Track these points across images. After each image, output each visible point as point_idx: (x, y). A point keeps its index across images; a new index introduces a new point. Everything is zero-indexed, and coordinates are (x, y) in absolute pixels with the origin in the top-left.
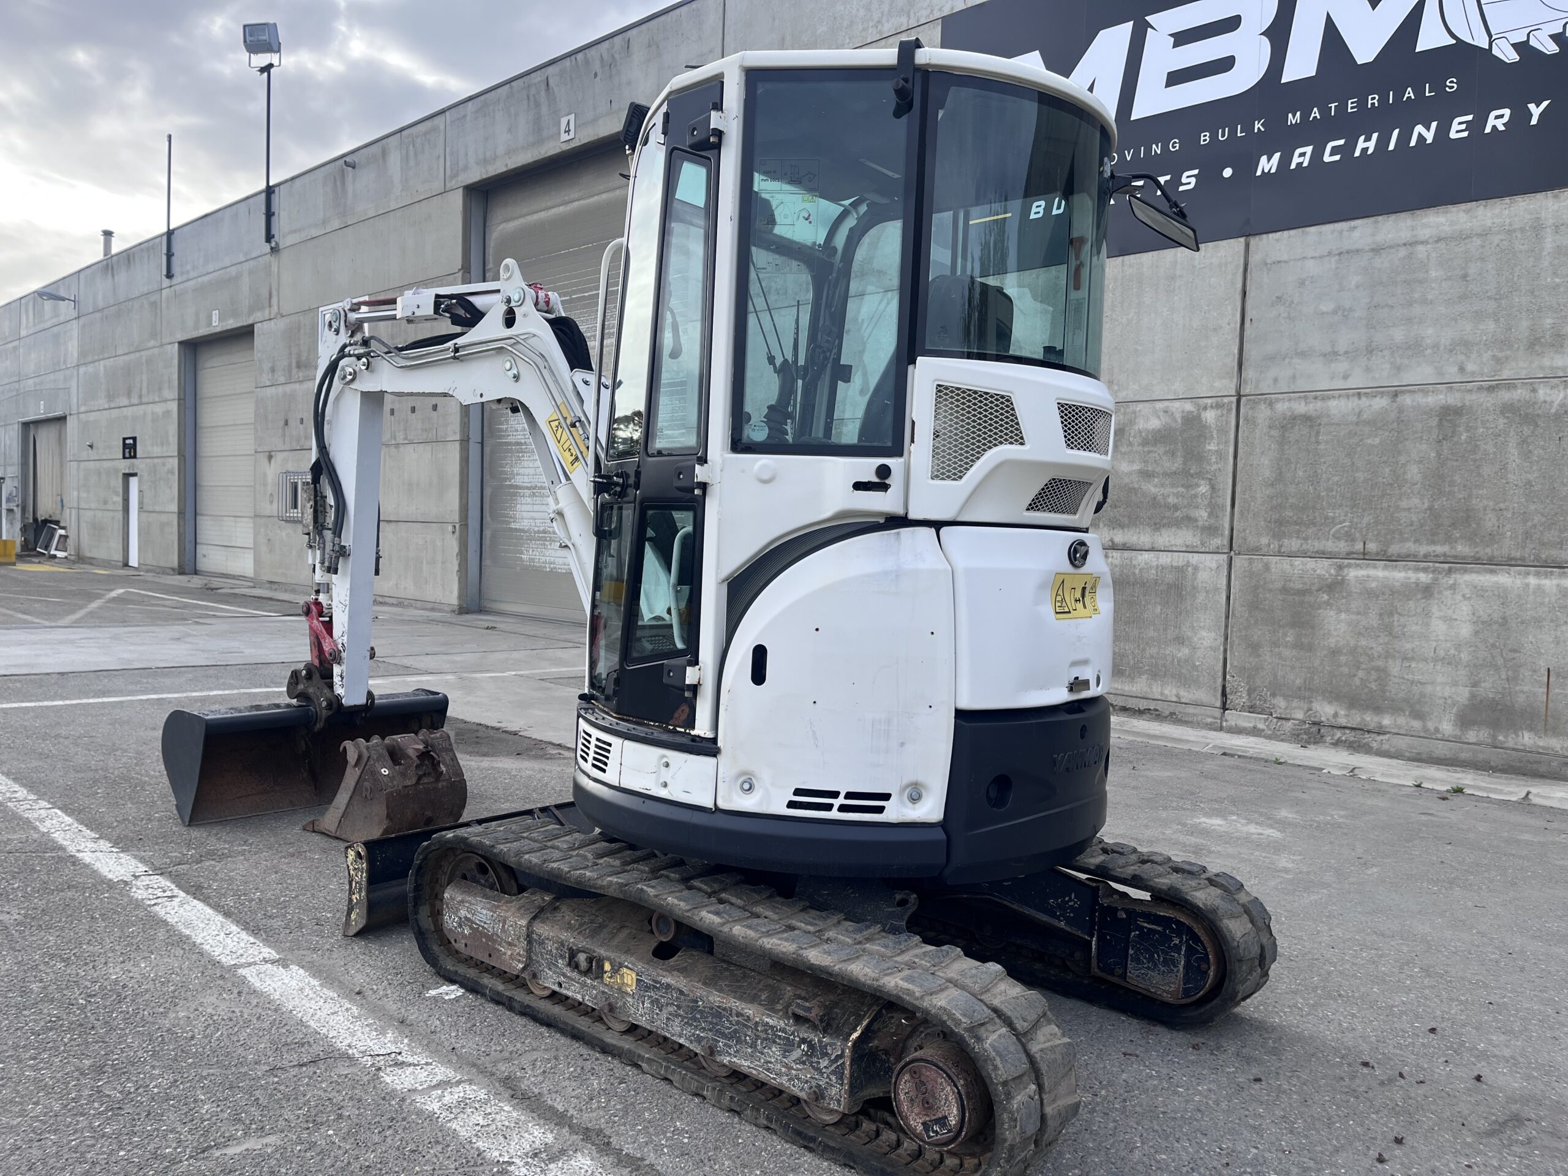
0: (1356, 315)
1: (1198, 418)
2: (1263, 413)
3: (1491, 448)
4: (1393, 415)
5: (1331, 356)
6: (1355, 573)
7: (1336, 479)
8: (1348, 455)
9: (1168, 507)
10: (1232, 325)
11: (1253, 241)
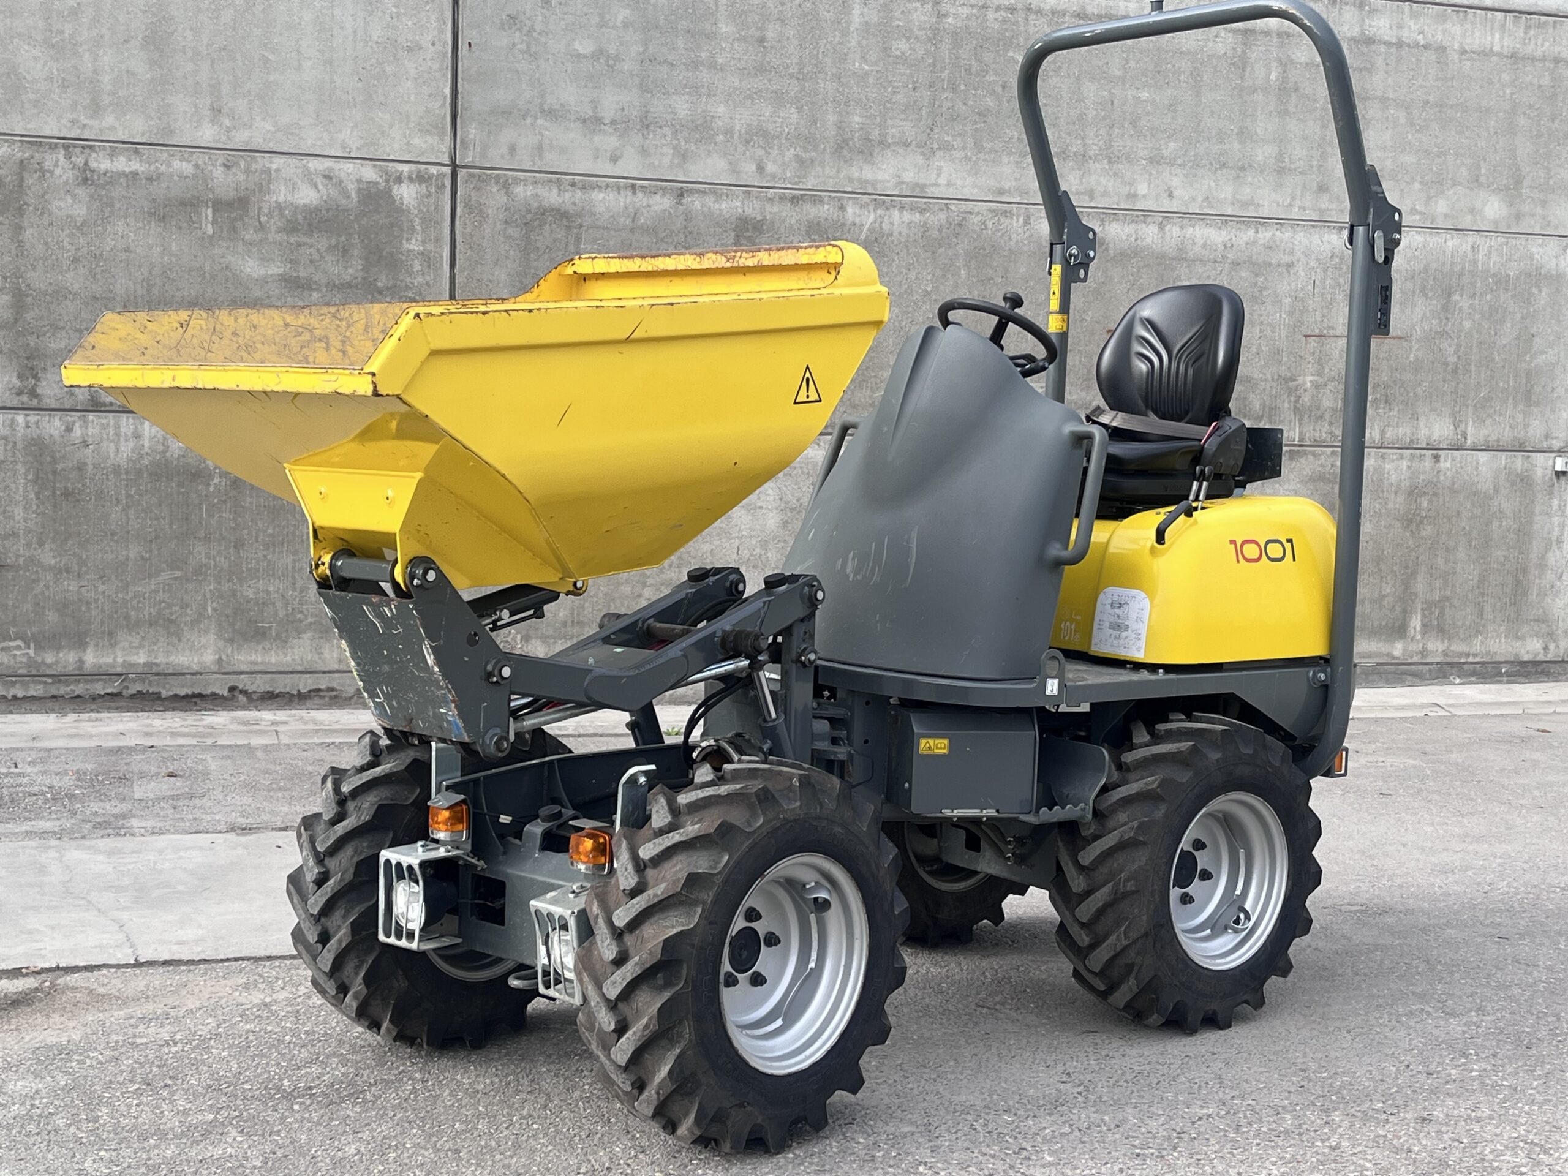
0: (626, 66)
1: (388, 193)
2: (494, 198)
5: (592, 123)
10: (439, 47)
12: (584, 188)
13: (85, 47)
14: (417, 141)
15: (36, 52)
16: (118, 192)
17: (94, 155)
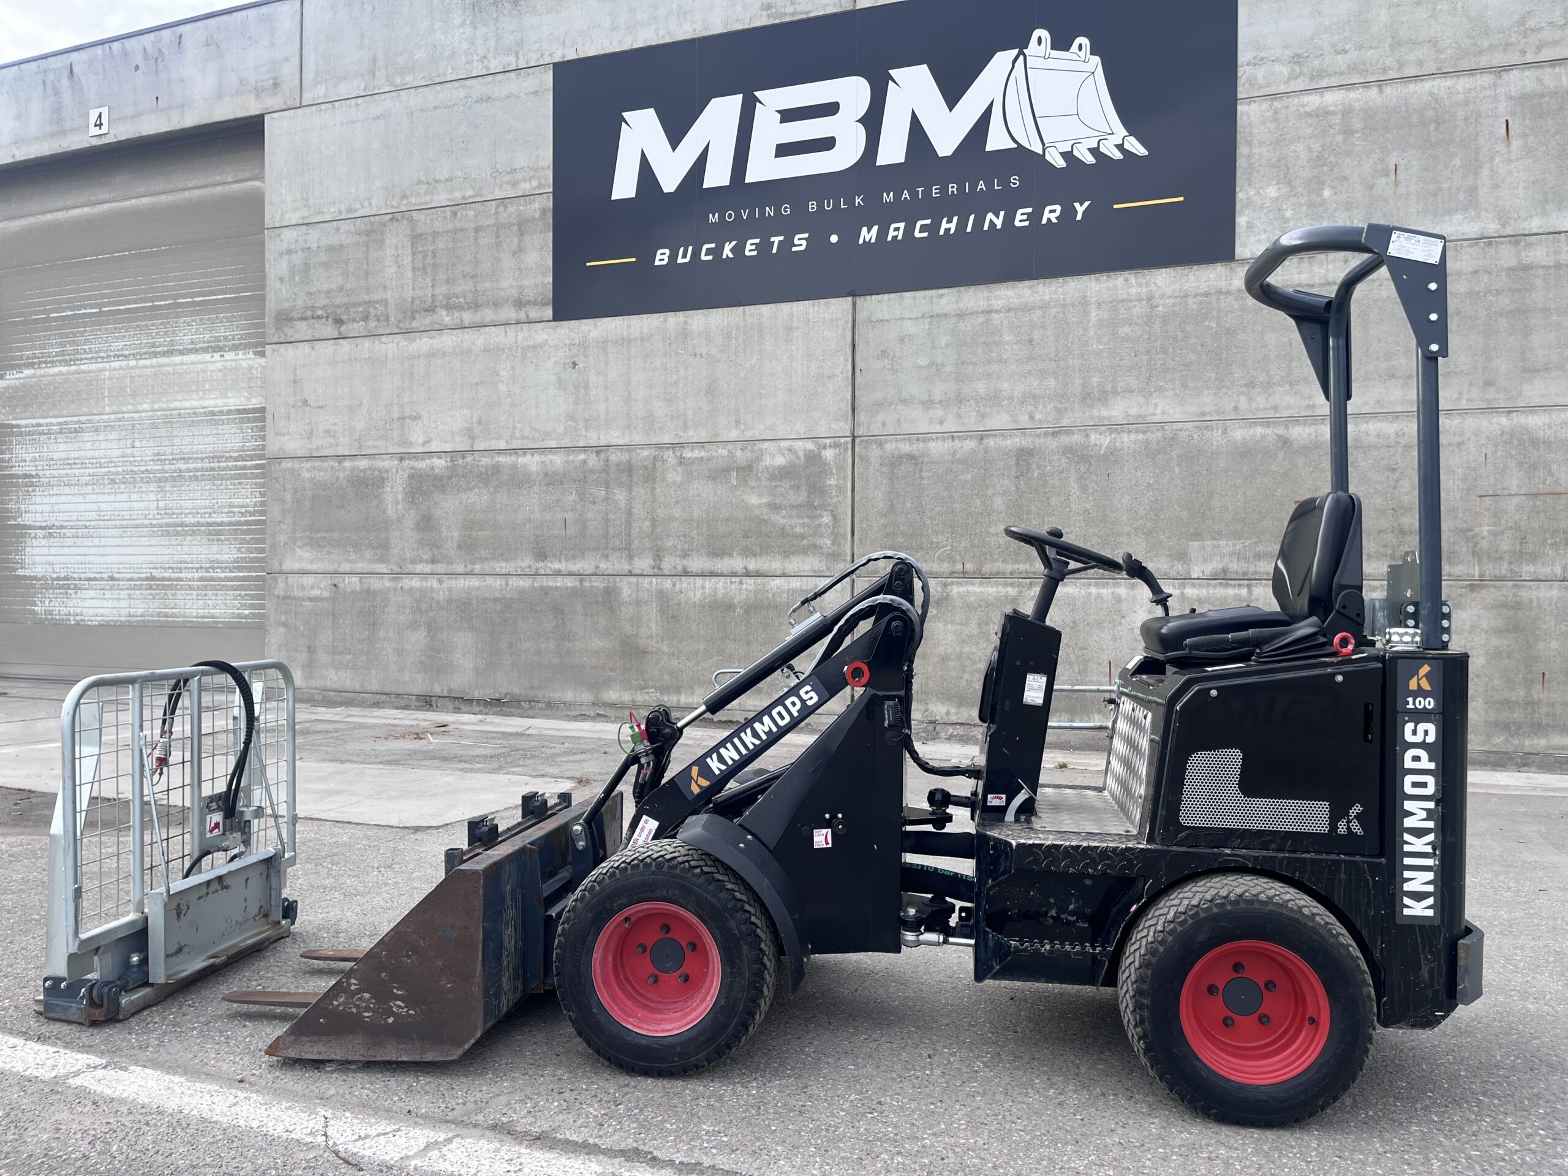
0: (947, 369)
1: (820, 453)
2: (875, 452)
3: (1057, 484)
4: (981, 455)
5: (928, 404)
6: (955, 590)
7: (938, 509)
8: (947, 489)
9: (796, 536)
10: (845, 374)
11: (860, 301)
12: (924, 441)
13: (681, 398)
14: (833, 426)
15: (660, 404)
16: (695, 467)
17: (684, 450)
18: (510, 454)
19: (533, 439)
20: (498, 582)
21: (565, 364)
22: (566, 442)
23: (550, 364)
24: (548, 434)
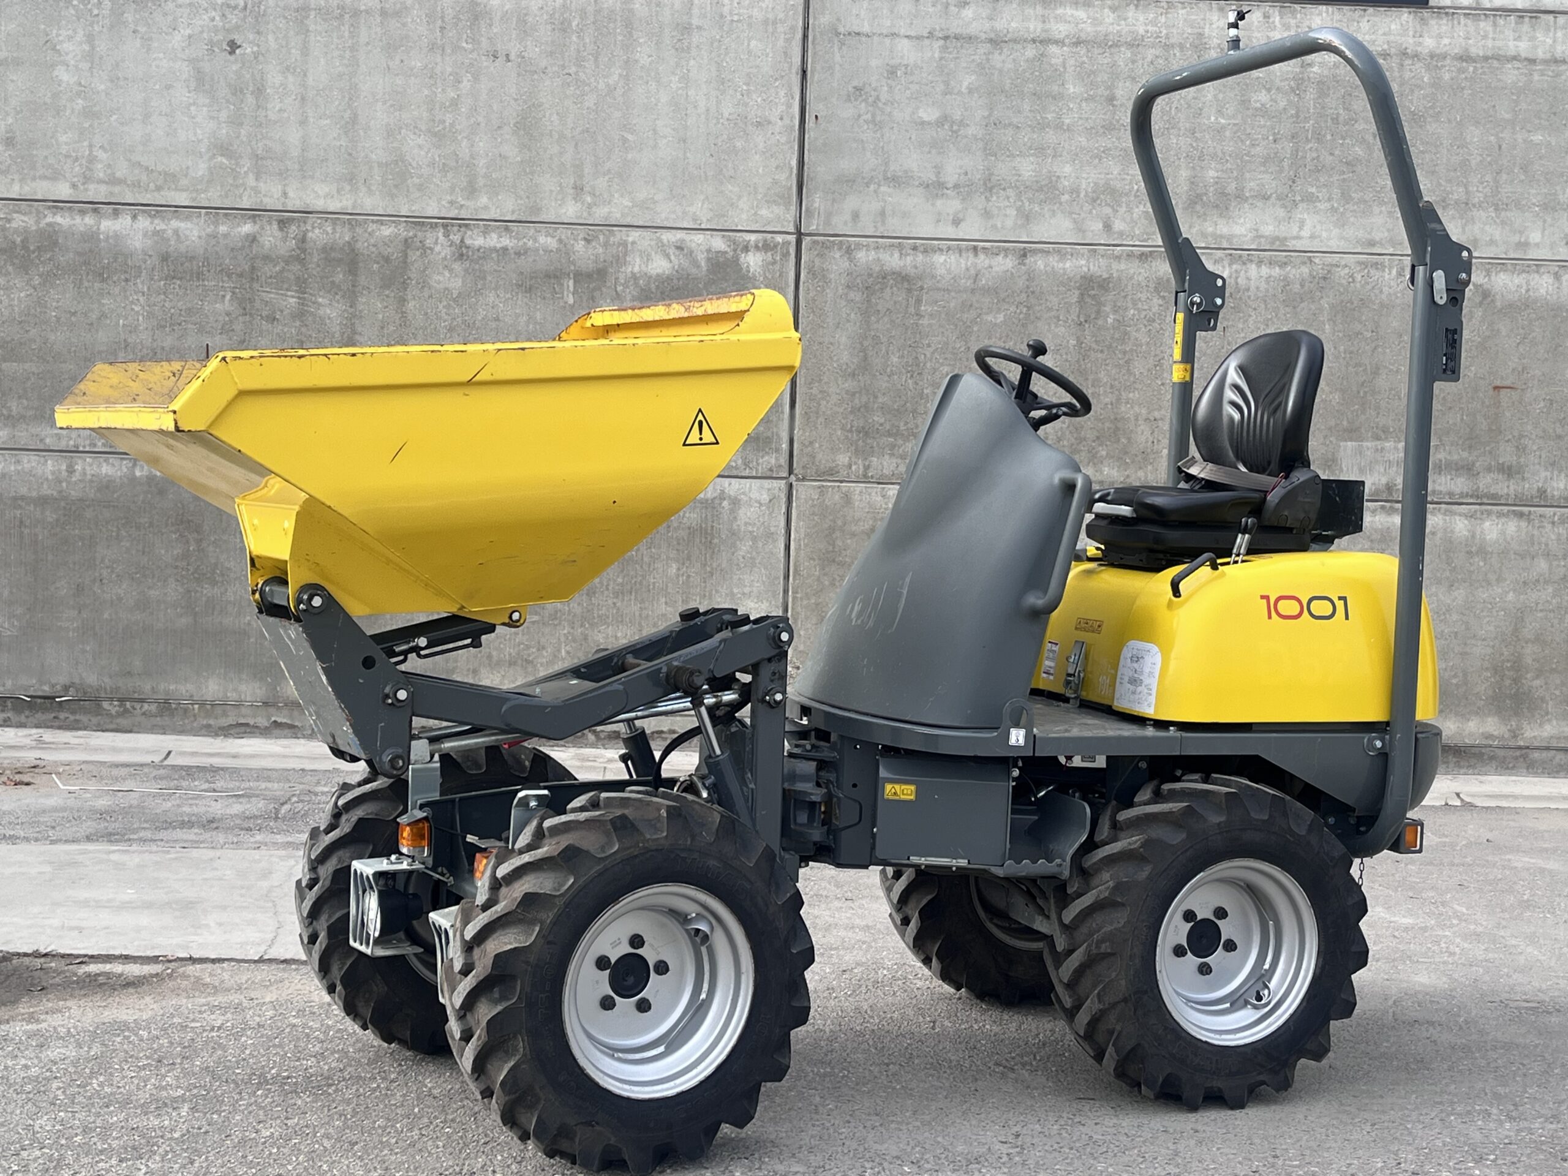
0: (971, 131)
1: (736, 261)
2: (837, 264)
4: (1021, 283)
5: (936, 188)
10: (787, 121)
12: (925, 251)
13: (464, 135)
14: (764, 212)
15: (420, 141)
16: (489, 266)
17: (469, 233)
18: (82, 212)
19: (137, 185)
20: (51, 466)
21: (211, 43)
22: (213, 197)
23: (177, 40)
24: (171, 179)
